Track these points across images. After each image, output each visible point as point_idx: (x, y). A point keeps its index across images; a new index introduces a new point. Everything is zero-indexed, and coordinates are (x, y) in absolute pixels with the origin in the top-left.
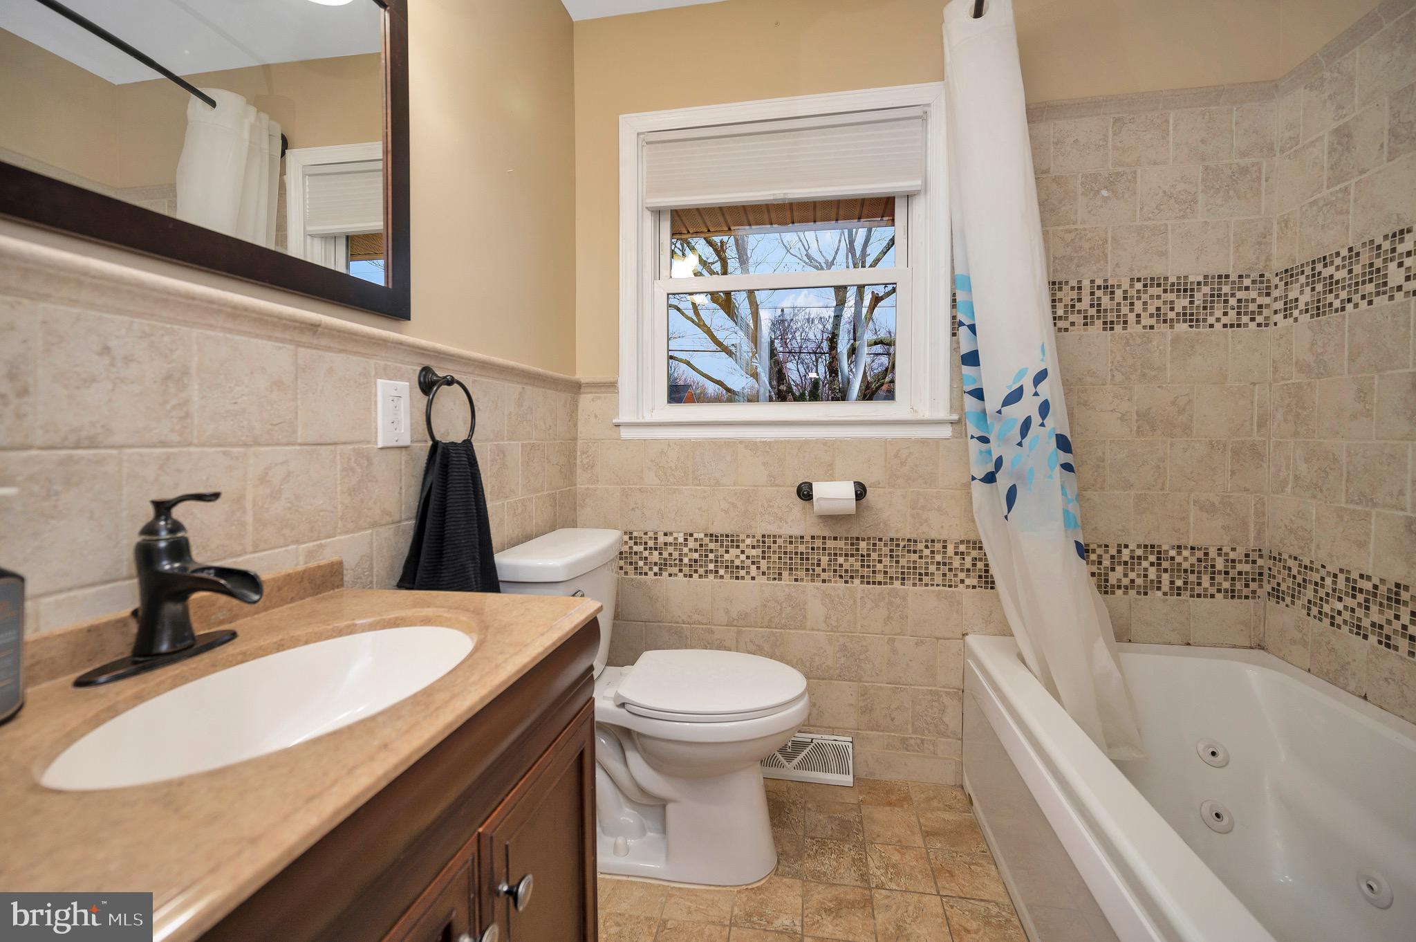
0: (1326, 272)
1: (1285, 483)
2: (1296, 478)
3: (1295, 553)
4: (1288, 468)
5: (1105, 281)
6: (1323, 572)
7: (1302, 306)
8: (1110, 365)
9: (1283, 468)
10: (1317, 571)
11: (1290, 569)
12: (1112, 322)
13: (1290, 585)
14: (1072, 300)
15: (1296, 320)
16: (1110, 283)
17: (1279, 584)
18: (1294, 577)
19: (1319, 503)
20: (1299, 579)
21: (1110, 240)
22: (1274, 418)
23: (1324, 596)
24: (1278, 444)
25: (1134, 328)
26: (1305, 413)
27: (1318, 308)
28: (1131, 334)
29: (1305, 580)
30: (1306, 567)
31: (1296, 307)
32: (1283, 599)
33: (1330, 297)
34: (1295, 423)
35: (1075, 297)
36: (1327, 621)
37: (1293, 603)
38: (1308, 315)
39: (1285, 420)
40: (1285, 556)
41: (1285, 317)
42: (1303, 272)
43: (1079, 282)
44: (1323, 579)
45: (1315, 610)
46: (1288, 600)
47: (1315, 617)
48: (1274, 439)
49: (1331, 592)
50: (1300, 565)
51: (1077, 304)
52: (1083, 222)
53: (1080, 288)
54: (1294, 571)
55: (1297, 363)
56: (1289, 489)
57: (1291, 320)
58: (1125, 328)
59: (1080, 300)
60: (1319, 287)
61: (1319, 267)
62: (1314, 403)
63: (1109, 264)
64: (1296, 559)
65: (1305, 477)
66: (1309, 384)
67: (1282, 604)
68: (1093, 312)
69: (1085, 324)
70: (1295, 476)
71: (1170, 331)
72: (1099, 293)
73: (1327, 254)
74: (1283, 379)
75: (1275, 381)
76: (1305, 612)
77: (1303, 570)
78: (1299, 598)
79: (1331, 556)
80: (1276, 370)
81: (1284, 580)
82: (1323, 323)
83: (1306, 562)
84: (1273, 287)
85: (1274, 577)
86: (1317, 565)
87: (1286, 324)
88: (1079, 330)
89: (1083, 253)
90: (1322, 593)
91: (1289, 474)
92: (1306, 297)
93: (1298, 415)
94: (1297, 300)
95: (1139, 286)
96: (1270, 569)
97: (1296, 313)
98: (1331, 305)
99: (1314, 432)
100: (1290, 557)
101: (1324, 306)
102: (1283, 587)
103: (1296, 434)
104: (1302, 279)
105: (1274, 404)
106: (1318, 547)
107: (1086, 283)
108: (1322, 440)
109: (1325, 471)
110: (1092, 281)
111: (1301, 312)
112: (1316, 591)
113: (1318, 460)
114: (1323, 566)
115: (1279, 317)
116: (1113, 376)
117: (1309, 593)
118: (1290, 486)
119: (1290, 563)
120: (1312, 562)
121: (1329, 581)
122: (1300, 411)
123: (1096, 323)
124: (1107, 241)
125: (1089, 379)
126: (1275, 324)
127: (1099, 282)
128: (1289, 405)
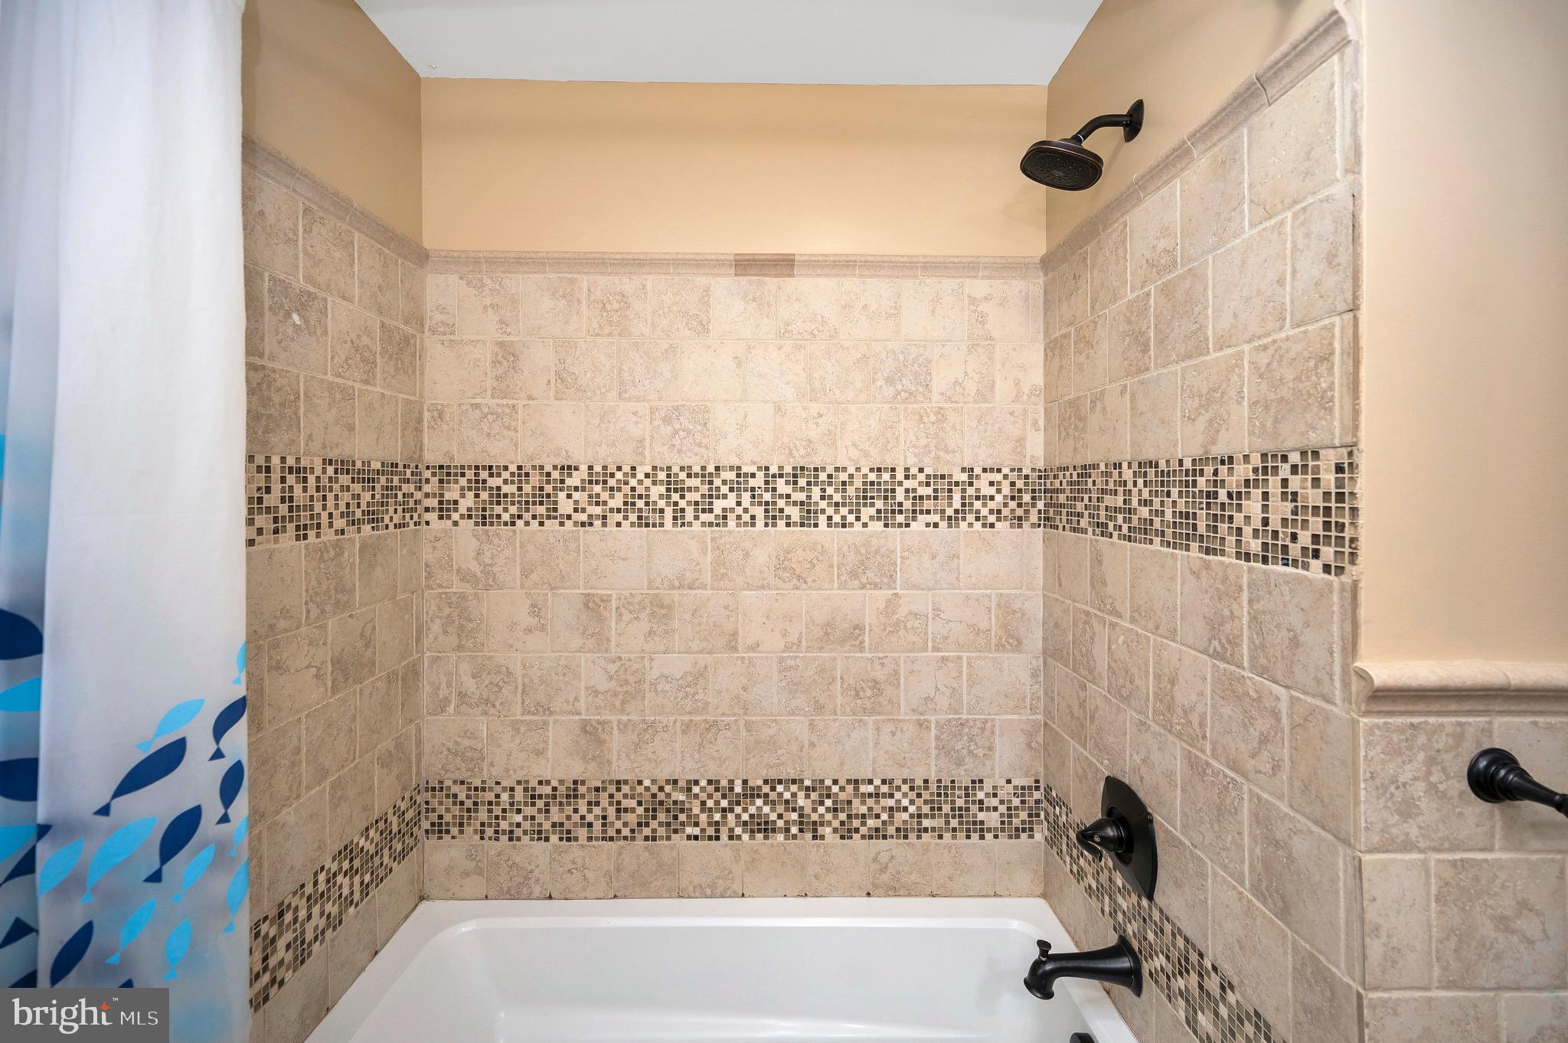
0: (494, 482)
1: (446, 701)
2: (462, 695)
3: (459, 776)
4: (449, 685)
5: (298, 460)
6: (498, 789)
7: (463, 510)
8: (304, 594)
9: (443, 686)
10: (491, 789)
11: (455, 796)
12: (305, 526)
13: (457, 813)
14: (259, 489)
15: (456, 524)
16: (303, 464)
17: (440, 817)
18: (462, 803)
19: (491, 718)
20: (469, 803)
21: (302, 397)
22: (427, 630)
23: (500, 814)
24: (434, 660)
25: (328, 535)
26: (471, 626)
27: (484, 517)
28: (325, 543)
29: (475, 804)
30: (476, 789)
31: (456, 510)
32: (448, 832)
33: (498, 509)
34: (459, 635)
35: (263, 484)
36: (504, 838)
37: (461, 832)
38: (472, 521)
39: (445, 632)
40: (448, 783)
41: (441, 517)
42: (463, 475)
43: (268, 459)
44: (498, 796)
45: (489, 832)
46: (455, 831)
47: (490, 838)
48: (428, 654)
49: (508, 807)
50: (469, 789)
51: (265, 496)
52: (272, 358)
53: (268, 470)
54: (462, 797)
55: (458, 571)
56: (451, 709)
57: (449, 523)
58: (318, 535)
59: (268, 490)
60: (484, 495)
61: (484, 475)
62: (483, 615)
63: (302, 434)
64: (462, 783)
65: (473, 693)
66: (476, 594)
67: (447, 838)
68: (283, 510)
69: (276, 531)
70: (460, 693)
71: (357, 535)
72: (291, 479)
73: (494, 465)
74: (440, 586)
75: (429, 587)
76: (478, 837)
77: (472, 793)
78: (469, 824)
79: (507, 770)
80: (430, 575)
81: (448, 810)
82: (490, 534)
83: (478, 783)
84: (424, 481)
85: (434, 810)
86: (490, 783)
87: (443, 526)
88: (268, 541)
89: (272, 411)
90: (497, 811)
91: (451, 692)
92: (468, 502)
93: (462, 627)
94: (456, 502)
95: (330, 470)
96: (427, 803)
97: (455, 516)
98: (499, 516)
99: (483, 645)
100: (455, 782)
101: (491, 516)
102: (448, 818)
103: (460, 648)
104: (463, 482)
105: (427, 613)
106: (492, 764)
107: (276, 461)
108: (492, 654)
109: (497, 685)
110: (283, 460)
111: (462, 516)
112: (490, 811)
113: (489, 674)
114: (498, 783)
115: (432, 517)
116: (308, 612)
117: (483, 815)
118: (452, 706)
119: (455, 789)
120: (483, 782)
121: (505, 797)
122: (465, 623)
123: (288, 528)
124: (299, 397)
125: (282, 624)
126: (427, 523)
127: (291, 461)
128: (449, 616)
